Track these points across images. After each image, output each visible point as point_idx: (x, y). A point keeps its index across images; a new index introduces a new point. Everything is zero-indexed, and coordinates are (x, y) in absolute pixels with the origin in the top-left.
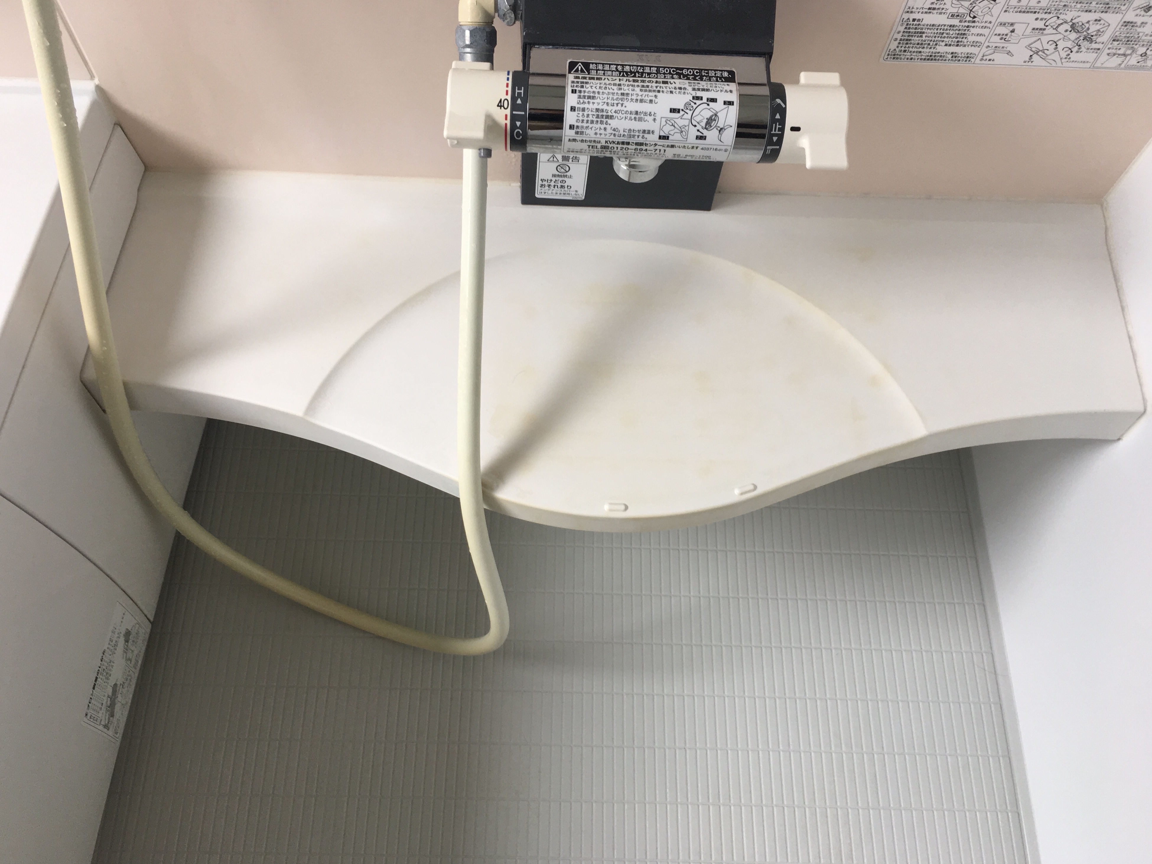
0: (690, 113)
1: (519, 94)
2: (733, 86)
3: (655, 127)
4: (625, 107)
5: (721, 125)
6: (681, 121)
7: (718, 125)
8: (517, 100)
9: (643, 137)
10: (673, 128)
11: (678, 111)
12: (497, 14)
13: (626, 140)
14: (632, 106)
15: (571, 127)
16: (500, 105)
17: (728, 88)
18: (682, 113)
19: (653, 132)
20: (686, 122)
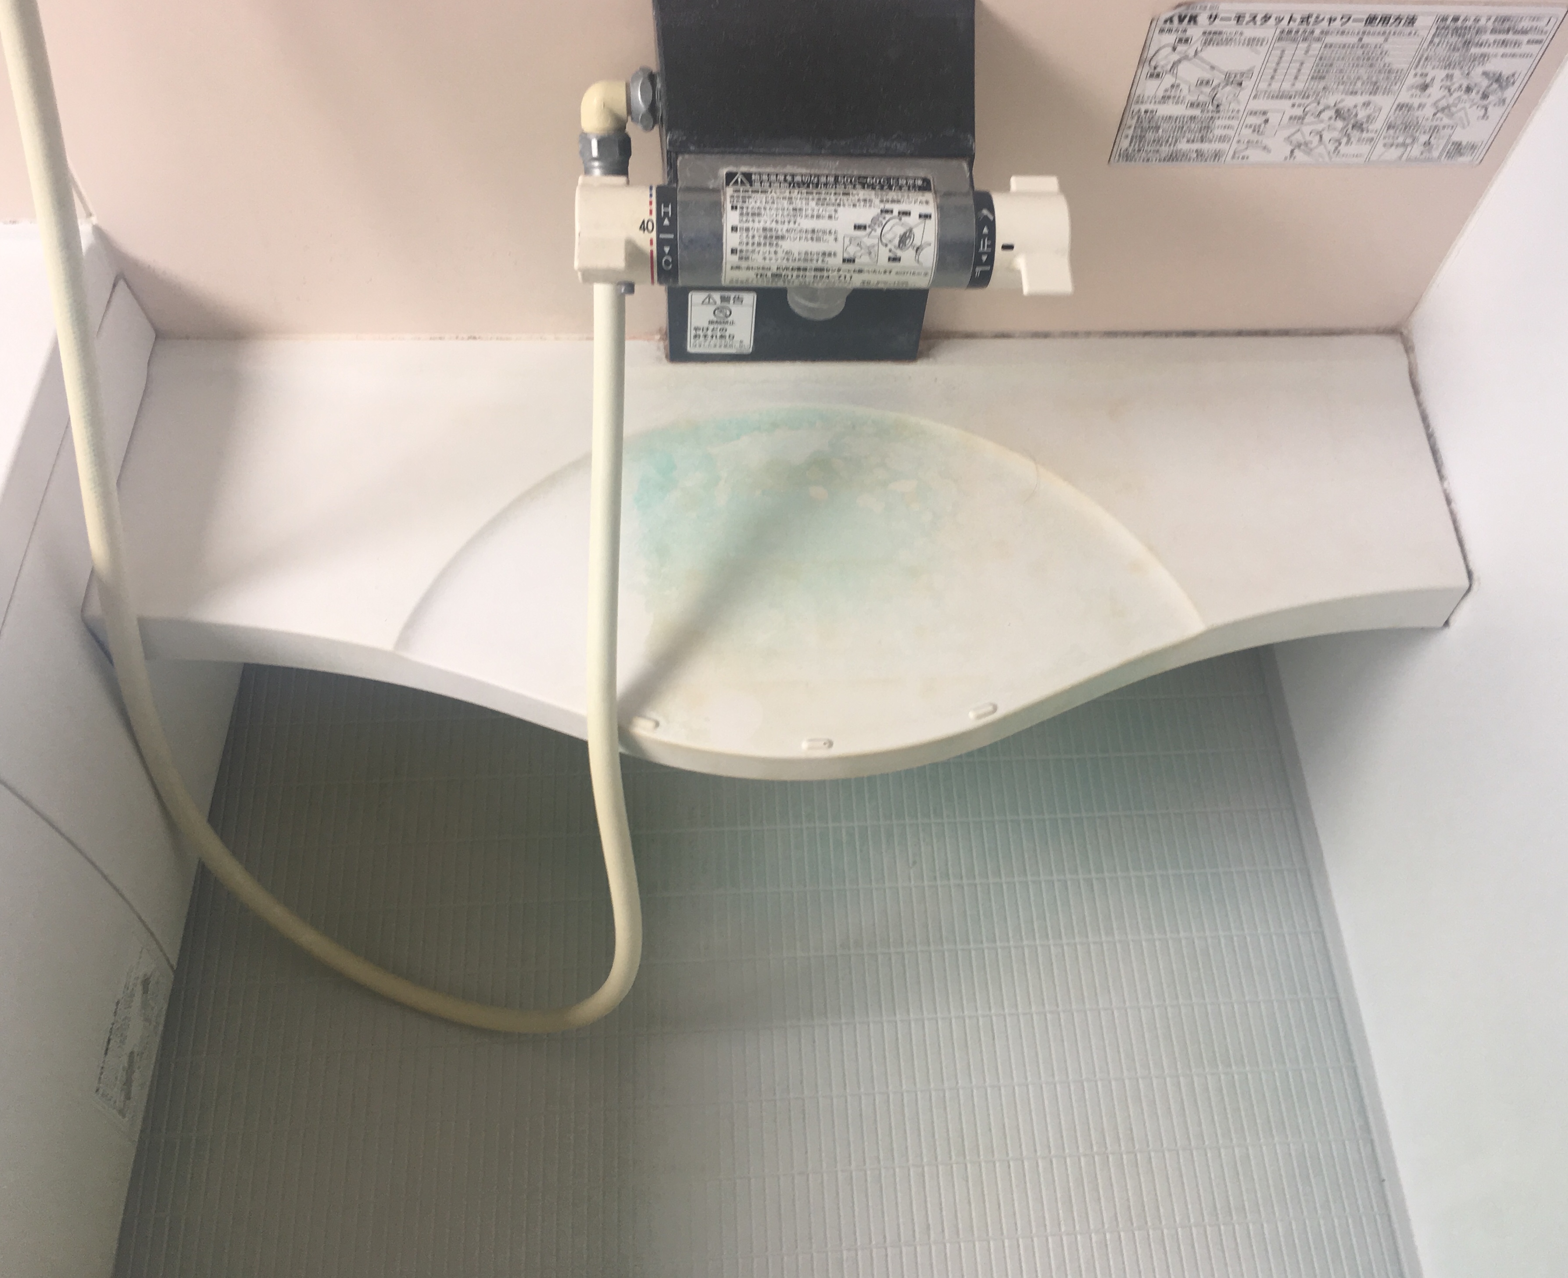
0: (879, 230)
1: (666, 214)
2: (929, 196)
3: (837, 247)
4: (799, 225)
5: (917, 242)
6: (869, 239)
7: (913, 244)
8: (664, 220)
9: (823, 261)
10: (858, 248)
11: (865, 228)
12: (630, 118)
13: (802, 265)
14: (806, 224)
15: (733, 251)
16: (643, 227)
17: (924, 199)
18: (868, 230)
19: (835, 254)
20: (876, 241)
